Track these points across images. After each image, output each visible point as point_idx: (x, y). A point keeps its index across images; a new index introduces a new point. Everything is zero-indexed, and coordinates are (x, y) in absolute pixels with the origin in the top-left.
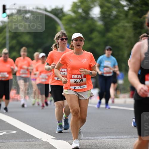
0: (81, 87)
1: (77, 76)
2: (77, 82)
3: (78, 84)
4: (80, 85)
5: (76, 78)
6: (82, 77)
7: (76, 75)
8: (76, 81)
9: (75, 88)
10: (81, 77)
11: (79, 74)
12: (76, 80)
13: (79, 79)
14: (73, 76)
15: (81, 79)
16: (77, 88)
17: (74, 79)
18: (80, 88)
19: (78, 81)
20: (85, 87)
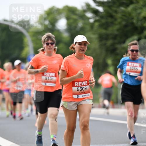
0: (85, 96)
1: (81, 83)
2: (81, 90)
3: (82, 93)
4: (84, 93)
5: (79, 85)
6: (86, 84)
7: (79, 83)
8: (79, 89)
9: (78, 96)
10: (84, 85)
11: (82, 81)
12: (79, 87)
13: (82, 87)
14: (76, 83)
15: (84, 87)
16: (81, 96)
17: (77, 86)
18: (83, 97)
19: (82, 88)
20: (88, 95)
